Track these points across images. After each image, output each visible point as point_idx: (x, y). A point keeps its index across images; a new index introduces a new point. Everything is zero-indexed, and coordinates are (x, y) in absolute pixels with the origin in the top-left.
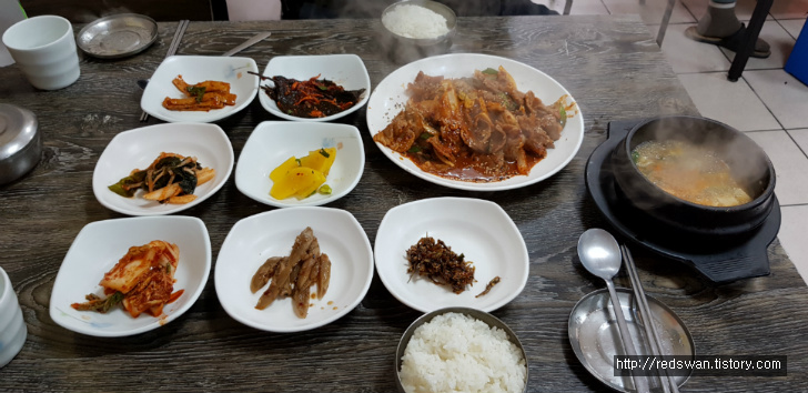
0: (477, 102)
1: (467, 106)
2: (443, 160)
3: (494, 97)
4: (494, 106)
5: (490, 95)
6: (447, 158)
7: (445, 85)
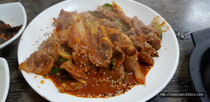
0: (99, 29)
1: (93, 32)
2: (77, 79)
3: (111, 23)
4: (113, 31)
5: (108, 22)
6: (80, 78)
7: (75, 18)
